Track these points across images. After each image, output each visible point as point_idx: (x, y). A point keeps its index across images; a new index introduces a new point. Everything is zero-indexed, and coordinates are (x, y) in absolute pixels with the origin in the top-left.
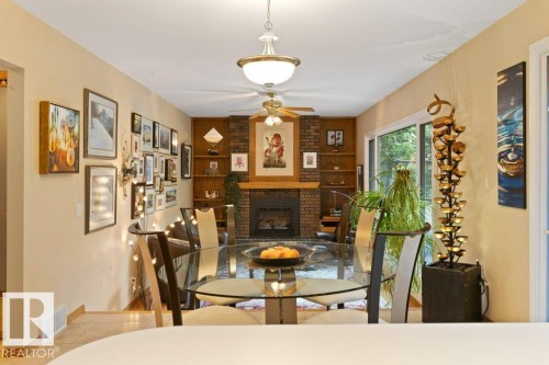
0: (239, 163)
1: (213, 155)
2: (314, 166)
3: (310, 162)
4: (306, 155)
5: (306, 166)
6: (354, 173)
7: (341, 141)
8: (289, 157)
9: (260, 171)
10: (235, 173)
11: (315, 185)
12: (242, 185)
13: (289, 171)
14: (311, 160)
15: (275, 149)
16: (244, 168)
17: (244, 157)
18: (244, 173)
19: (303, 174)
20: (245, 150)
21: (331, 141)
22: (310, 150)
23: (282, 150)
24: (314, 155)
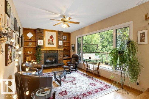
0: (40, 43)
1: (30, 40)
2: (62, 44)
3: (61, 43)
5: (60, 44)
8: (55, 42)
9: (47, 45)
10: (39, 46)
11: (62, 49)
12: (42, 49)
13: (55, 45)
15: (51, 39)
16: (42, 44)
17: (42, 41)
18: (42, 46)
19: (59, 46)
20: (42, 39)
21: (64, 39)
22: (60, 40)
23: (53, 39)
24: (62, 41)
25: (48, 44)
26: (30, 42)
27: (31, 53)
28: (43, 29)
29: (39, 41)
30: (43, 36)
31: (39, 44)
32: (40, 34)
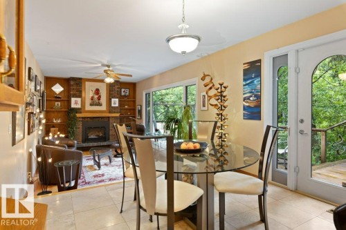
0: (75, 103)
1: (57, 98)
2: (117, 105)
3: (115, 103)
4: (113, 100)
5: (113, 105)
6: (134, 110)
7: (128, 94)
8: (104, 100)
9: (88, 108)
10: (74, 109)
11: (118, 115)
12: (78, 115)
13: (104, 108)
14: (115, 102)
15: (96, 96)
16: (79, 106)
17: (79, 100)
18: (79, 109)
19: (111, 109)
20: (80, 96)
21: (123, 94)
22: (115, 97)
23: (100, 96)
24: (117, 100)
25: (91, 105)
26: (57, 101)
27: (59, 121)
28: (80, 79)
29: (73, 100)
30: (81, 92)
31: (73, 106)
32: (75, 87)
